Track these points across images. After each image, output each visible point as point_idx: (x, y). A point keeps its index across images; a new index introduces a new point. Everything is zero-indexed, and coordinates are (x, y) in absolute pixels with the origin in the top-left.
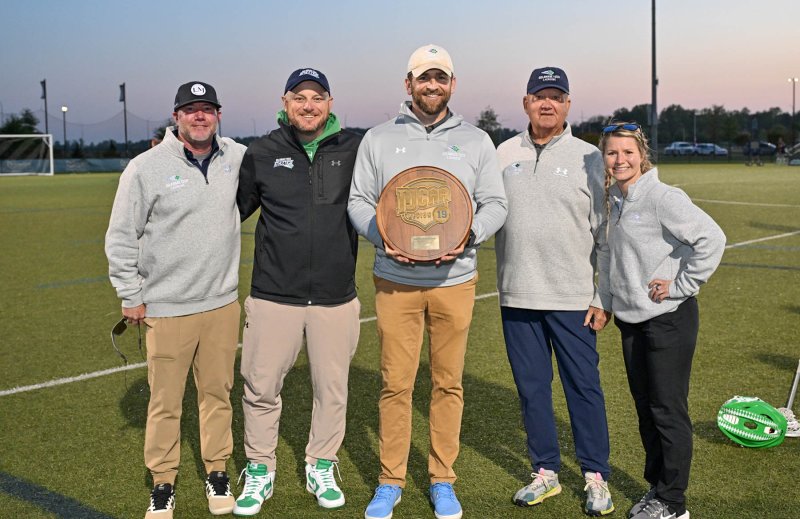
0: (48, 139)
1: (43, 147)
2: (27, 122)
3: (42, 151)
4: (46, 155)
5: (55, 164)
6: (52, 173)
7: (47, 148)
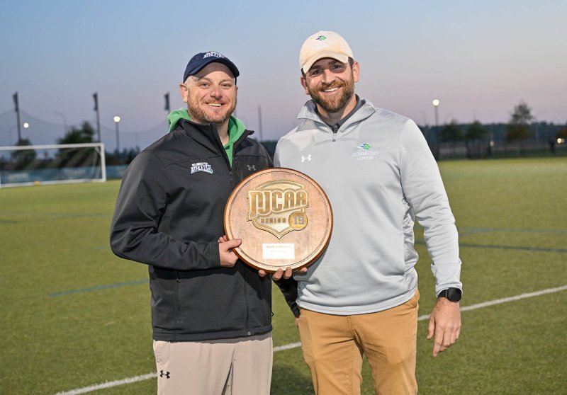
0: (99, 148)
1: (96, 155)
2: (85, 133)
3: (95, 159)
4: (98, 163)
5: (107, 170)
6: (104, 179)
7: (99, 157)
